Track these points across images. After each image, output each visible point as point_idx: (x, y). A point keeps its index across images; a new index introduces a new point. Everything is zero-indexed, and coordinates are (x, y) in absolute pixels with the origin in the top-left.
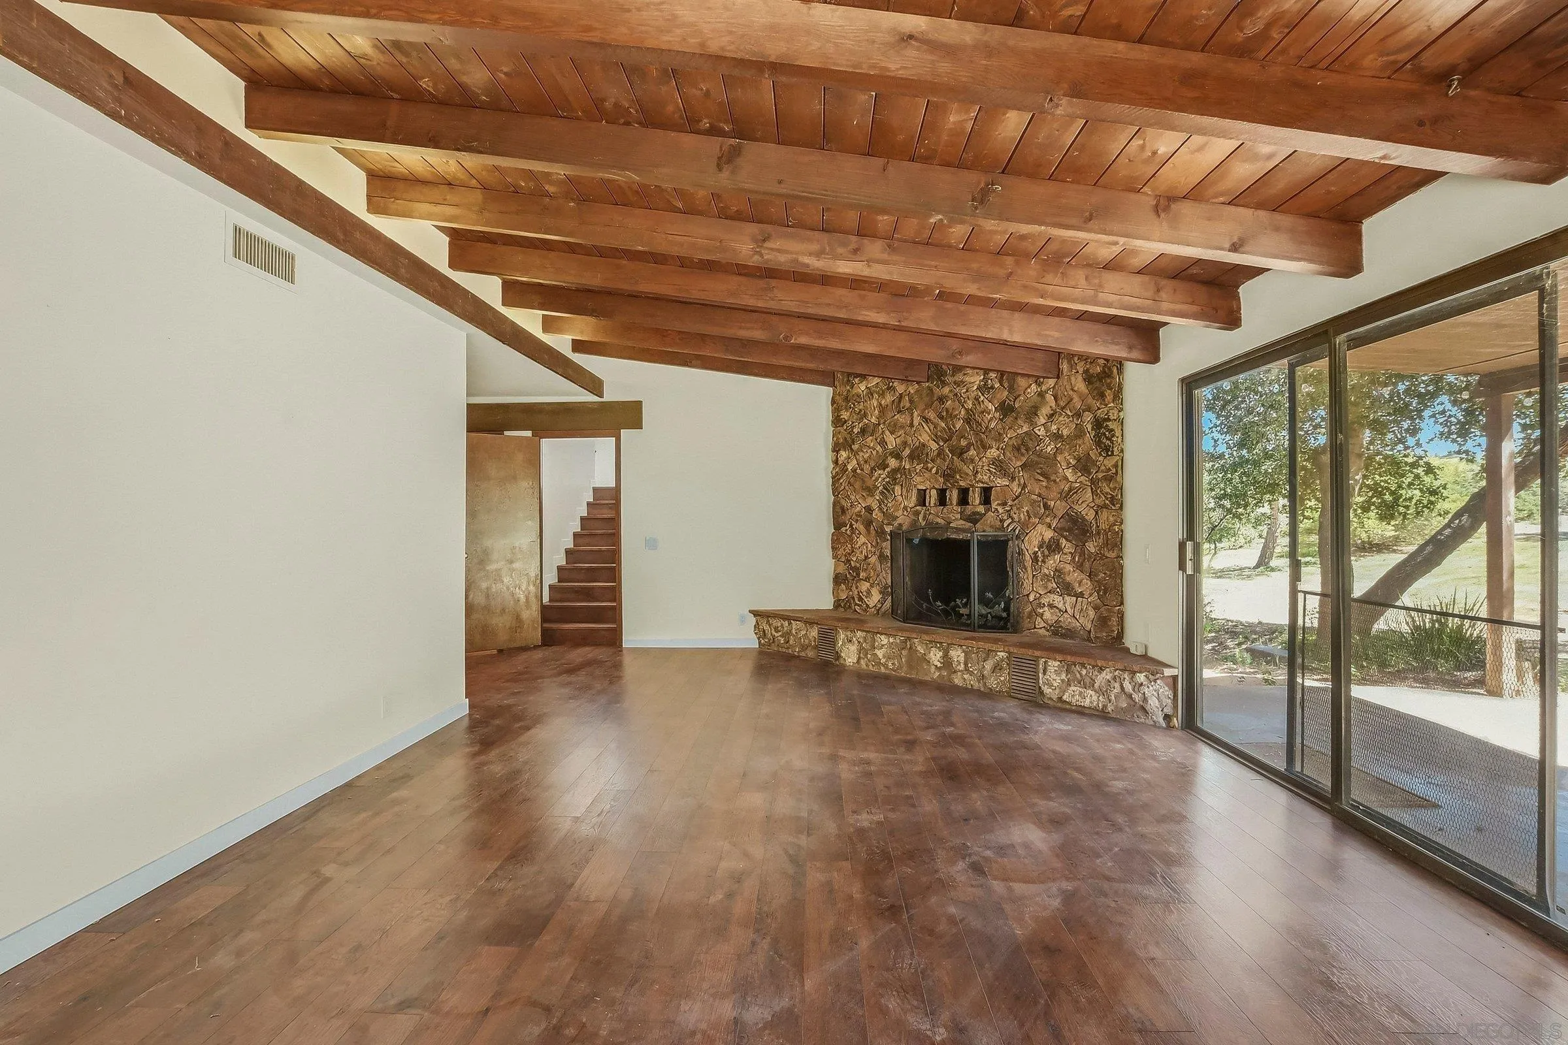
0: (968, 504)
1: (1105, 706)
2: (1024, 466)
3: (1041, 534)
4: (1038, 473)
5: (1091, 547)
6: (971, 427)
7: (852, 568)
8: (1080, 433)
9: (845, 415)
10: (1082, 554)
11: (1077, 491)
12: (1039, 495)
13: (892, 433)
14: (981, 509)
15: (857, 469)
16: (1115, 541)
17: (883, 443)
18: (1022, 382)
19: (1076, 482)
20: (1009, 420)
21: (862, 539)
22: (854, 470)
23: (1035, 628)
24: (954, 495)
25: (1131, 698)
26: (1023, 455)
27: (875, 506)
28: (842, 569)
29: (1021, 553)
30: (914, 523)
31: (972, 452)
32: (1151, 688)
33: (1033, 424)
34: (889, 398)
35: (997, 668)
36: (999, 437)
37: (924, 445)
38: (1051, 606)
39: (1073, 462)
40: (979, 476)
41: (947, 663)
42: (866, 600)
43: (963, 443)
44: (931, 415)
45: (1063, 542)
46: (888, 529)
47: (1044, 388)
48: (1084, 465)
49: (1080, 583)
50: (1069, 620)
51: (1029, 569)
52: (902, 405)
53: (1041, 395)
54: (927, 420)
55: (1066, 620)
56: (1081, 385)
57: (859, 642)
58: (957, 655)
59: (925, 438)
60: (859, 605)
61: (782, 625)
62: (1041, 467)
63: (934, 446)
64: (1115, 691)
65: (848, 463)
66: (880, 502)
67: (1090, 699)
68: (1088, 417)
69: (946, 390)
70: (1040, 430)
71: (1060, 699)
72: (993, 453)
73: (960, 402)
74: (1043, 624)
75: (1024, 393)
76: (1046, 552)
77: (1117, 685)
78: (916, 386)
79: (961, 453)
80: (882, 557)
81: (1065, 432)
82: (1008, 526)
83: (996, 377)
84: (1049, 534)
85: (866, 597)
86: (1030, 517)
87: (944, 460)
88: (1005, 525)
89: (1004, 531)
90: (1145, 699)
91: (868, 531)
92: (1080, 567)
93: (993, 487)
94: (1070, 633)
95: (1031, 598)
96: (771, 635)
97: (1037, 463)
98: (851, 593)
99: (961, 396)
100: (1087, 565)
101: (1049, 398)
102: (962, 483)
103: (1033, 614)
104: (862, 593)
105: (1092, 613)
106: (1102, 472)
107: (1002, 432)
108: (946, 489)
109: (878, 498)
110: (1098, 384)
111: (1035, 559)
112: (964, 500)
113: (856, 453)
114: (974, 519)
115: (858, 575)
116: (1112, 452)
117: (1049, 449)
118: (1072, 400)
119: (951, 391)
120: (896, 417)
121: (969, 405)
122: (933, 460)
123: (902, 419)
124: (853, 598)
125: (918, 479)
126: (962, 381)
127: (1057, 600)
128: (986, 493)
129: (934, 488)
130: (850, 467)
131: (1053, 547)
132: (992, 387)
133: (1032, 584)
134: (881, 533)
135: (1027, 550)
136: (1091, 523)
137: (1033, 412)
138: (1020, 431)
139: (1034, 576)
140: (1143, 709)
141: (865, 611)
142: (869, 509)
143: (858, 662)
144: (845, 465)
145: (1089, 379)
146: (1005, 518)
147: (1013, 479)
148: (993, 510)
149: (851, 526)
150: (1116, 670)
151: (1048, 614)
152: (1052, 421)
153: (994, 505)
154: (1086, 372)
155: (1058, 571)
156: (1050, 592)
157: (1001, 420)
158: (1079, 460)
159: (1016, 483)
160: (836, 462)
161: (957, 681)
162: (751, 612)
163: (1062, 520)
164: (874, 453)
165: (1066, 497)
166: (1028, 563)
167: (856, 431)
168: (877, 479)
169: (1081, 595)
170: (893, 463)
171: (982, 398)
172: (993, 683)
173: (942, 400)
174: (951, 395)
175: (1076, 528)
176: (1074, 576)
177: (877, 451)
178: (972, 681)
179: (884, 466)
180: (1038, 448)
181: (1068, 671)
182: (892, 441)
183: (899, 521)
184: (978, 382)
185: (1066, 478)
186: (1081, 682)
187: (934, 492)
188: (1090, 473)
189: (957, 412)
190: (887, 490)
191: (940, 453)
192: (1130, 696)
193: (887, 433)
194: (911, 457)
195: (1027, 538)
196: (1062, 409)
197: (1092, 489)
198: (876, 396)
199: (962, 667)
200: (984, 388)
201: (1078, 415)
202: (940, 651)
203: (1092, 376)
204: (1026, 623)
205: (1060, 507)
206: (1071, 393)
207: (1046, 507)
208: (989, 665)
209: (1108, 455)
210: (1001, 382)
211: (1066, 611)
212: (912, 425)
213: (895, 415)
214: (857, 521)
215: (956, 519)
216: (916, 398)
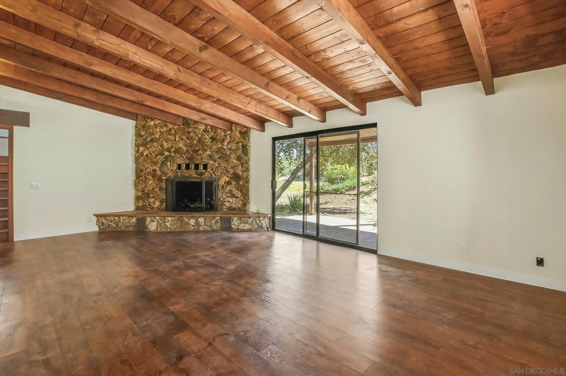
0: (198, 169)
1: (251, 228)
2: (219, 158)
3: (225, 179)
4: (224, 160)
5: (241, 183)
6: (200, 144)
7: (145, 193)
8: (238, 149)
9: (143, 133)
10: (238, 185)
11: (237, 166)
12: (224, 167)
13: (166, 142)
14: (204, 171)
15: (148, 155)
16: (247, 181)
17: (162, 146)
18: (219, 131)
19: (236, 163)
20: (214, 142)
21: (151, 182)
22: (147, 155)
23: (223, 209)
24: (192, 166)
25: (259, 225)
26: (219, 154)
27: (158, 169)
28: (140, 194)
29: (218, 185)
30: (176, 176)
31: (200, 152)
32: (264, 221)
33: (223, 144)
34: (165, 129)
35: (217, 222)
36: (211, 148)
37: (180, 148)
38: (228, 201)
39: (236, 157)
40: (203, 160)
41: (197, 223)
42: (153, 205)
43: (197, 148)
44: (184, 137)
45: (232, 182)
46: (164, 178)
47: (227, 134)
48: (239, 158)
49: (237, 194)
50: (234, 205)
51: (221, 190)
52: (171, 132)
53: (226, 136)
54: (182, 139)
55: (233, 205)
56: (238, 135)
57: (158, 221)
58: (201, 220)
59: (181, 145)
60: (148, 208)
61: (114, 219)
62: (225, 158)
63: (185, 148)
64: (254, 223)
65: (144, 152)
66: (160, 168)
67: (247, 227)
68: (240, 144)
69: (191, 130)
70: (225, 147)
71: (238, 228)
72: (208, 153)
73: (196, 134)
74: (225, 207)
75: (220, 134)
76: (227, 185)
77: (255, 222)
78: (178, 126)
79: (196, 152)
80: (161, 189)
81: (233, 148)
82: (214, 176)
83: (210, 128)
84: (227, 179)
85: (153, 204)
86: (221, 174)
87: (189, 153)
88: (213, 176)
89: (212, 178)
90: (262, 224)
91: (154, 179)
92: (237, 189)
93: (208, 164)
94: (234, 209)
95: (222, 199)
96: (107, 224)
97: (224, 157)
98: (145, 203)
99: (196, 132)
100: (240, 188)
101: (228, 137)
102: (196, 162)
103: (223, 204)
104: (150, 203)
105: (241, 202)
106: (244, 161)
107: (211, 146)
108: (190, 164)
109: (159, 166)
110: (243, 135)
111: (223, 187)
112: (197, 167)
113: (148, 149)
114: (201, 174)
115: (149, 196)
116: (247, 155)
117: (228, 153)
118: (236, 139)
119: (192, 130)
120: (168, 137)
121: (200, 136)
122: (184, 154)
123: (171, 137)
124: (146, 205)
125: (178, 160)
126: (197, 127)
127: (230, 200)
128: (205, 167)
129: (184, 163)
130: (145, 154)
131: (229, 183)
132: (208, 131)
133: (222, 195)
134: (160, 179)
135: (220, 184)
136: (241, 176)
137: (223, 140)
138: (218, 146)
139: (222, 192)
140: (262, 227)
141: (152, 209)
142: (155, 171)
143: (157, 229)
144: (142, 153)
145: (241, 133)
146: (213, 174)
147: (215, 161)
148: (208, 171)
149: (145, 177)
150: (254, 217)
151: (227, 204)
152: (229, 144)
153: (209, 170)
154: (240, 131)
155: (230, 191)
156: (228, 197)
157: (211, 142)
158: (237, 157)
159: (216, 163)
160: (138, 151)
161: (201, 229)
162: (94, 215)
163: (232, 175)
164: (158, 149)
165: (233, 168)
166: (221, 188)
167: (148, 140)
168: (159, 159)
169: (238, 197)
170: (167, 153)
171: (205, 134)
172: (215, 227)
173: (189, 133)
174: (192, 132)
175: (236, 177)
176: (235, 192)
177: (159, 148)
178: (207, 228)
179: (162, 154)
180: (224, 152)
181: (240, 220)
182: (166, 145)
183: (169, 175)
184: (203, 129)
185: (233, 162)
186: (245, 223)
187: (184, 165)
188: (240, 161)
189: (195, 138)
190: (164, 163)
191: (188, 151)
192: (258, 224)
193: (164, 142)
194: (175, 152)
195: (220, 181)
196: (232, 141)
197: (241, 166)
198: (159, 127)
199: (203, 224)
200: (205, 131)
201: (238, 143)
202: (194, 220)
203: (242, 132)
204: (219, 208)
205: (232, 171)
206: (235, 136)
207: (227, 171)
208: (213, 222)
209: (246, 156)
210: (212, 130)
211: (233, 203)
212: (175, 140)
213: (167, 136)
214: (148, 175)
215: (194, 174)
216: (178, 131)
